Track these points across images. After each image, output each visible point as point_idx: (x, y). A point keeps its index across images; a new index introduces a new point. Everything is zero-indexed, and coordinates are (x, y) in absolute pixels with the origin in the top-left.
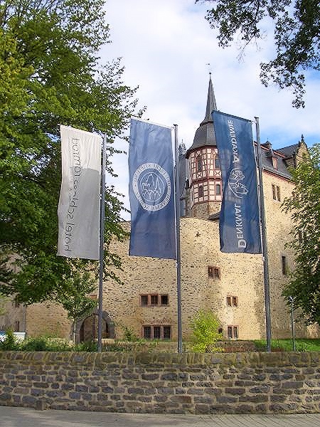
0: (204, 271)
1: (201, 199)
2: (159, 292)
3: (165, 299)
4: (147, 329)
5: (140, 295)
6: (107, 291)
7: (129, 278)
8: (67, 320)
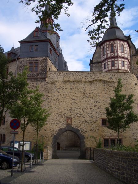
4: (106, 141)
5: (101, 119)
6: (79, 115)
7: (94, 108)
8: (50, 134)
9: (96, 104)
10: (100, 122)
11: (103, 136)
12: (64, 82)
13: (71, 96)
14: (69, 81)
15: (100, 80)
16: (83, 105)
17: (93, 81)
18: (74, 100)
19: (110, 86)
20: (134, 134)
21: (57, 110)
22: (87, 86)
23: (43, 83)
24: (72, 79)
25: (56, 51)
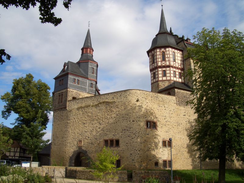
0: (143, 124)
1: (155, 80)
2: (114, 138)
3: (117, 142)
5: (104, 140)
6: (87, 138)
7: (99, 130)
8: (67, 156)
9: (100, 126)
10: (102, 143)
12: (78, 109)
13: (82, 121)
14: (81, 107)
15: (104, 102)
16: (90, 128)
17: (99, 103)
18: (84, 124)
19: (111, 107)
20: (131, 154)
21: (73, 134)
22: (94, 109)
24: (83, 105)
25: (87, 78)
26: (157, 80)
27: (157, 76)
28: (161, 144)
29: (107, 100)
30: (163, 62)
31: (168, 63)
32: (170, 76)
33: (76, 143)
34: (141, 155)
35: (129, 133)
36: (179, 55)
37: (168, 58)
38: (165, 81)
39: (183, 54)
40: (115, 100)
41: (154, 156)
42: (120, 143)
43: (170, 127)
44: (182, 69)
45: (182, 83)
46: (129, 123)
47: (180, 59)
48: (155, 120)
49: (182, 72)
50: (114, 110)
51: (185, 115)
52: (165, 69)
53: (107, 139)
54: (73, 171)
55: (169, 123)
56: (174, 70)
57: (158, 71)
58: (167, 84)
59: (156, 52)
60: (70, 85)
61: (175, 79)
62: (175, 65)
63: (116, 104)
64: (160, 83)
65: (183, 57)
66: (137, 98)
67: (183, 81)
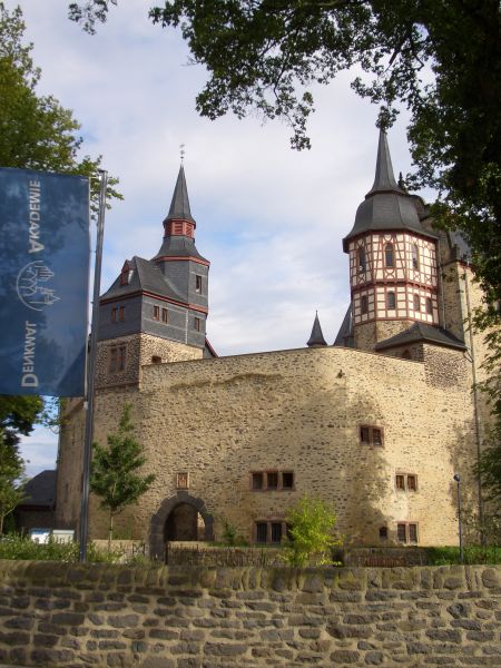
0: (351, 433)
1: (365, 317)
2: (280, 468)
3: (289, 479)
4: (261, 526)
5: (251, 472)
6: (203, 467)
7: (235, 446)
8: (144, 512)
9: (240, 437)
10: (247, 480)
11: (253, 516)
12: (174, 389)
13: (186, 421)
14: (183, 386)
15: (249, 376)
16: (211, 441)
17: (235, 378)
18: (193, 429)
19: (271, 389)
21: (159, 455)
22: (221, 391)
23: (135, 395)
24: (189, 380)
25: (185, 305)
26: (372, 316)
27: (371, 307)
28: (392, 483)
29: (257, 371)
30: (390, 271)
31: (400, 275)
32: (407, 309)
33: (168, 479)
34: (350, 511)
35: (320, 457)
36: (426, 252)
37: (401, 259)
38: (392, 319)
39: (436, 250)
40: (282, 370)
41: (378, 513)
42: (296, 480)
43: (413, 440)
44: (435, 290)
45: (434, 326)
46: (319, 430)
47: (429, 262)
48: (378, 424)
49: (434, 297)
50: (280, 397)
51: (446, 410)
52: (392, 289)
53: (262, 469)
54: (186, 551)
55: (410, 431)
56: (416, 291)
57: (375, 294)
58: (397, 329)
59: (371, 243)
60: (148, 324)
61: (418, 316)
62: (417, 280)
63: (284, 381)
64: (381, 327)
65: (436, 259)
66: (339, 367)
67: (436, 321)
